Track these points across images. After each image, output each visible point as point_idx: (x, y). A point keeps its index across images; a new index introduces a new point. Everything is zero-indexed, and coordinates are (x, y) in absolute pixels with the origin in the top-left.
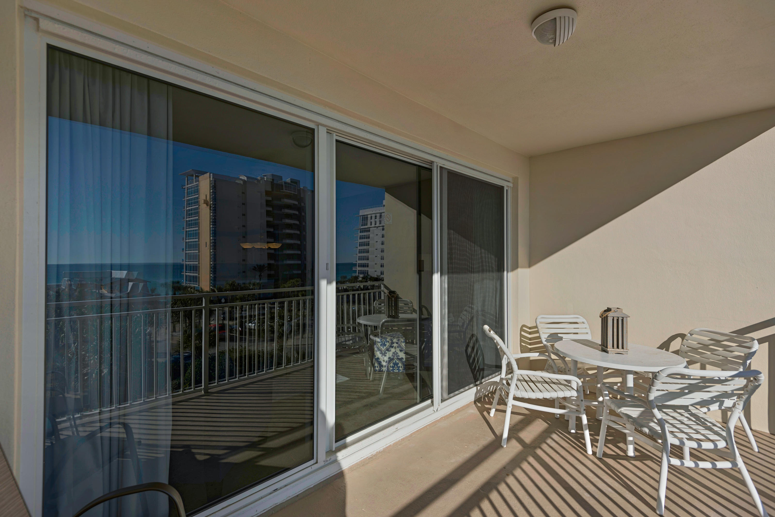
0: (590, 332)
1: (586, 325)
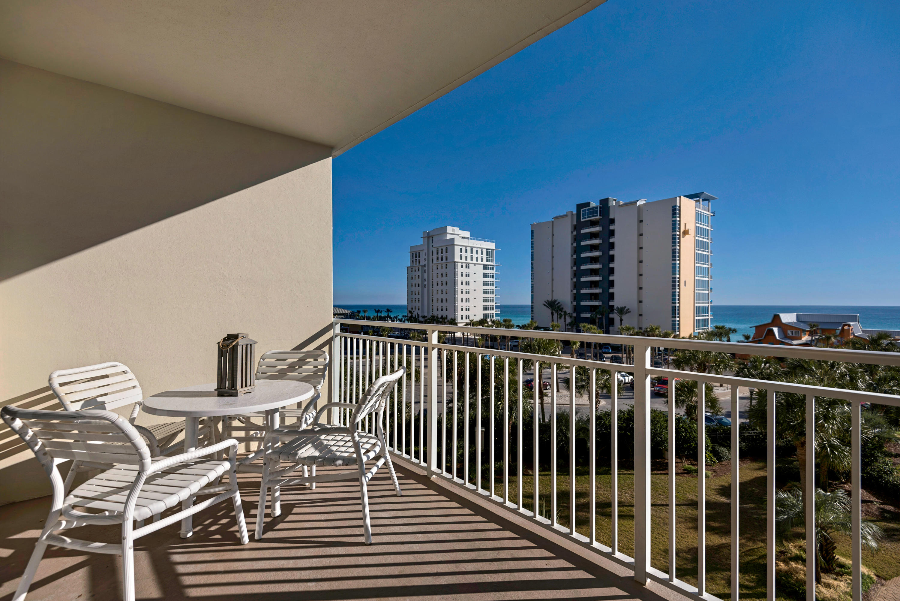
0: (138, 384)
1: (131, 375)
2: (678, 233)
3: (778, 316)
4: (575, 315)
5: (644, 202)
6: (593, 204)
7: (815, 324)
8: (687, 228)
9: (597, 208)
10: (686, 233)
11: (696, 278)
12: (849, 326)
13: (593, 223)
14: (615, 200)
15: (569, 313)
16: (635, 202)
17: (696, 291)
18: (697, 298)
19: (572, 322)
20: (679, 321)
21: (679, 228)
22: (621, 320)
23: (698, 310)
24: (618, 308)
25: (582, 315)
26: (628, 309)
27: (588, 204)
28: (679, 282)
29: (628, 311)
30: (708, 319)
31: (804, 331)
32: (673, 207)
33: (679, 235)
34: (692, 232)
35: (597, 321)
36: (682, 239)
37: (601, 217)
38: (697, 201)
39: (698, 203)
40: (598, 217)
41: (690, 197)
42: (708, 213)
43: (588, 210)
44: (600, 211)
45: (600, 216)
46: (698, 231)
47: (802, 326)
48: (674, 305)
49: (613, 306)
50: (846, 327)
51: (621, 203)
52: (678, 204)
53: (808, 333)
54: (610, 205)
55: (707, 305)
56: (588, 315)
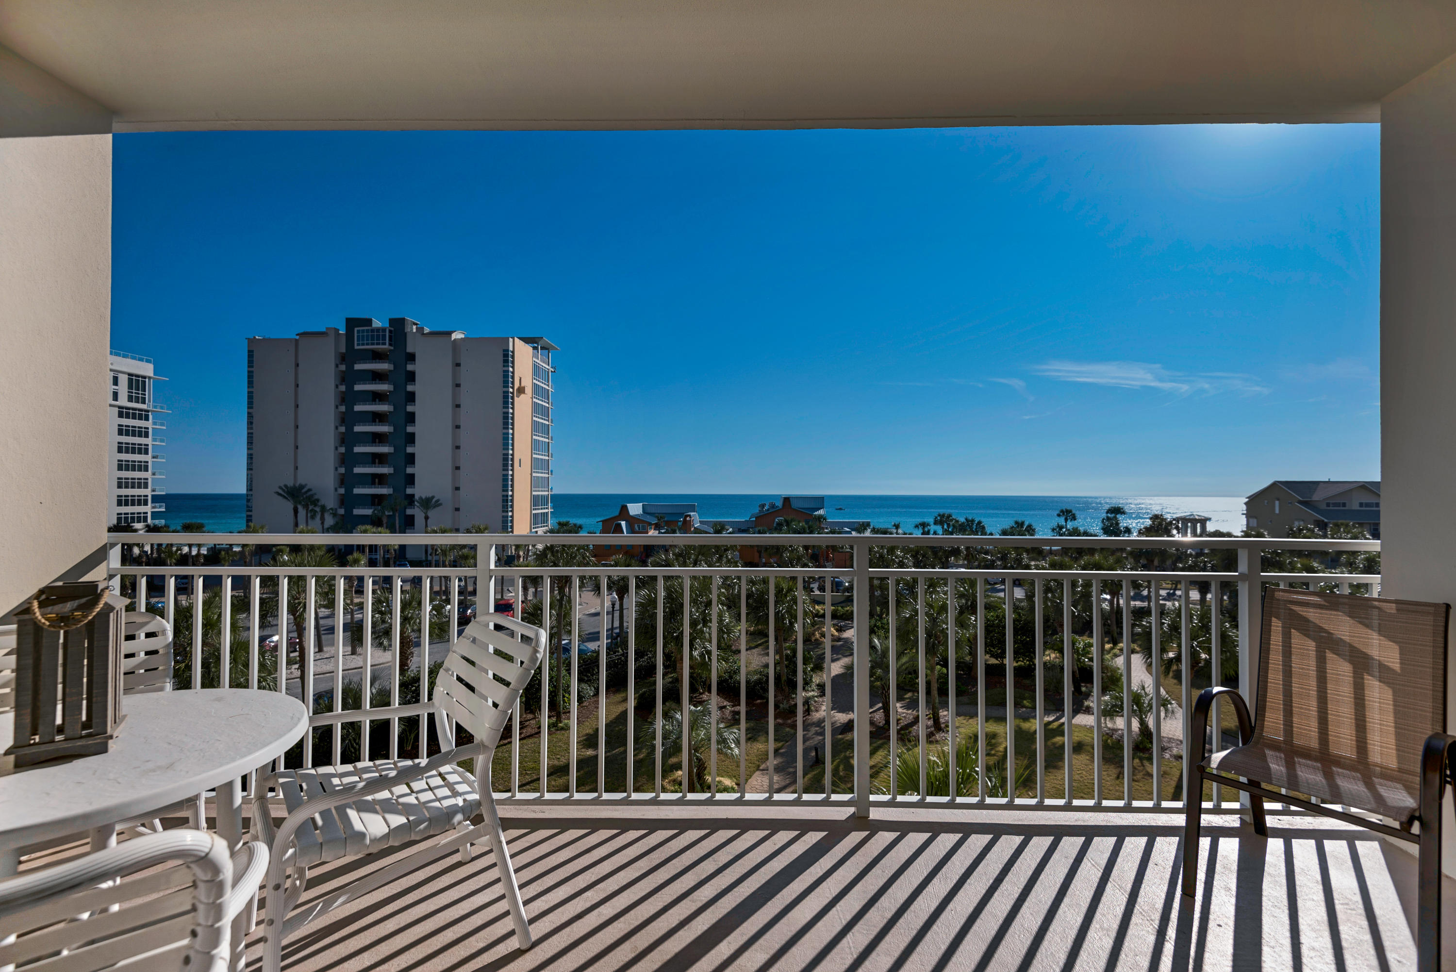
2: (511, 390)
3: (626, 506)
4: (342, 511)
5: (463, 336)
6: (377, 323)
7: (662, 515)
8: (523, 385)
9: (384, 330)
10: (521, 390)
11: (534, 456)
12: (690, 516)
13: (377, 356)
14: (416, 324)
15: (331, 509)
16: (449, 333)
17: (534, 475)
18: (535, 483)
19: (337, 523)
20: (512, 517)
21: (513, 383)
22: (427, 518)
23: (536, 501)
24: (421, 498)
25: (357, 512)
26: (438, 501)
27: (369, 322)
28: (512, 460)
29: (438, 504)
30: (547, 513)
31: (650, 524)
32: (504, 350)
33: (513, 393)
34: (529, 390)
35: (385, 520)
36: (516, 398)
37: (392, 348)
38: (535, 348)
39: (536, 351)
40: (387, 346)
41: (526, 340)
42: (547, 367)
43: (368, 331)
44: (390, 337)
45: (390, 345)
46: (536, 389)
47: (649, 519)
48: (505, 493)
49: (413, 496)
50: (688, 519)
51: (427, 330)
52: (511, 349)
53: (653, 527)
54: (408, 330)
55: (546, 493)
56: (368, 512)
